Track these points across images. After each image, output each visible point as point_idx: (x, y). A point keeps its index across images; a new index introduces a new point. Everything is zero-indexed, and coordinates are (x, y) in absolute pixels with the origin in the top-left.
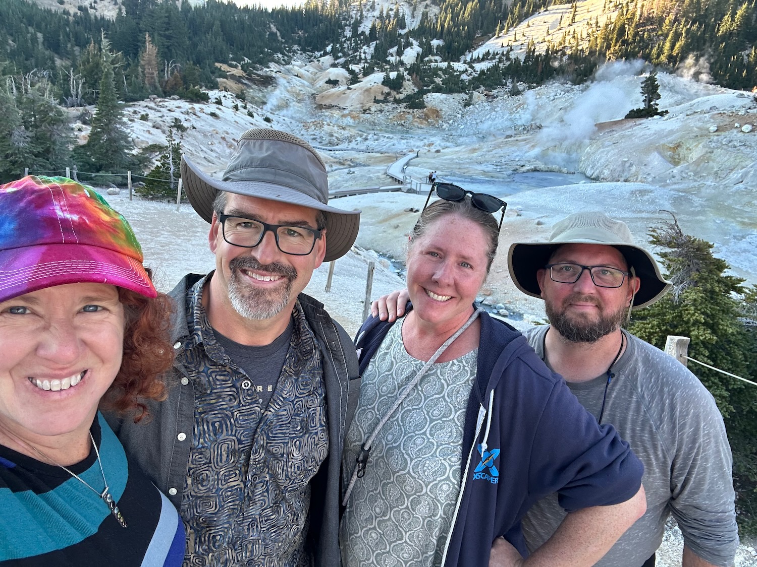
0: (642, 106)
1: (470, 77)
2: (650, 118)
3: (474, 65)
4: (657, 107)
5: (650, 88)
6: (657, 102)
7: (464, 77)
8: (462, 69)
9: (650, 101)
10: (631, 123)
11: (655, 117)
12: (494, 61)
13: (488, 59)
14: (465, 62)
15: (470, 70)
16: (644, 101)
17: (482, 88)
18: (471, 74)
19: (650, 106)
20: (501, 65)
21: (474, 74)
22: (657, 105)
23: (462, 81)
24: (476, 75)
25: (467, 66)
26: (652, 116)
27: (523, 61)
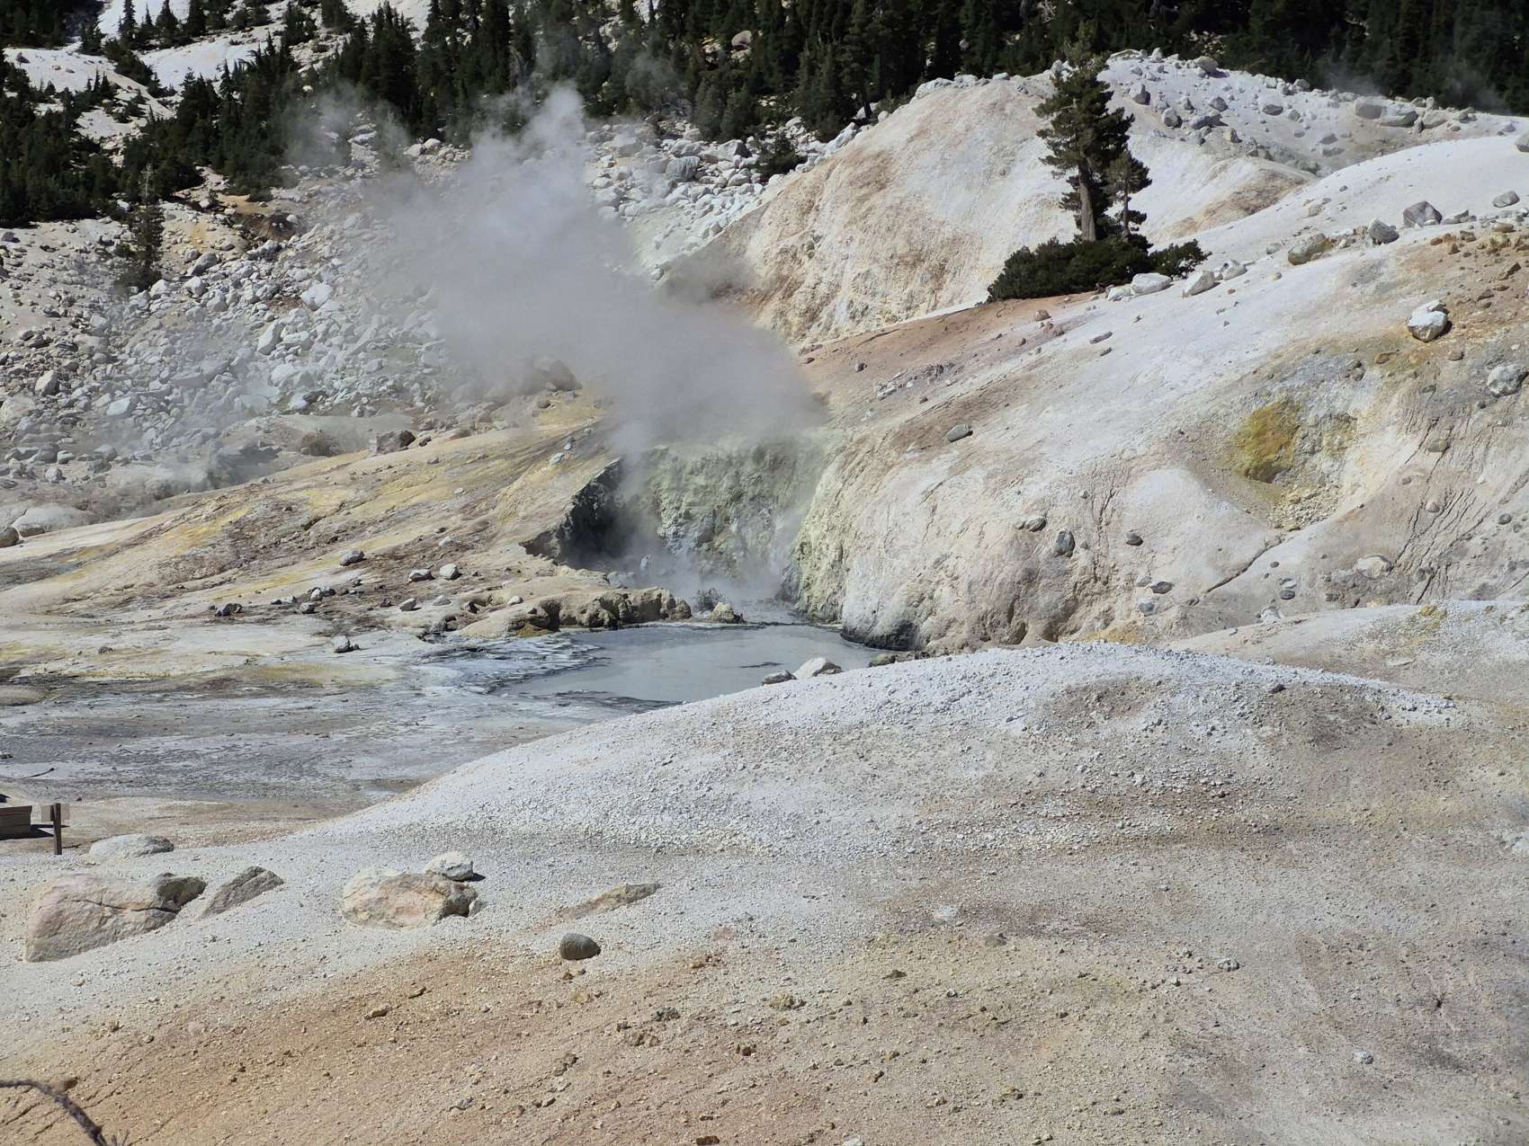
0: (1065, 228)
1: (134, 128)
2: (1114, 291)
3: (147, 59)
4: (1143, 230)
5: (1089, 135)
6: (1138, 201)
7: (96, 125)
8: (78, 84)
9: (1099, 201)
10: (1023, 319)
11: (1141, 280)
12: (260, 32)
13: (222, 26)
14: (92, 46)
15: (127, 89)
16: (1070, 202)
17: (213, 179)
18: (133, 110)
19: (1104, 229)
20: (303, 54)
21: (153, 106)
22: (1140, 218)
23: (90, 146)
24: (168, 114)
25: (105, 68)
26: (1123, 278)
27: (423, 25)
